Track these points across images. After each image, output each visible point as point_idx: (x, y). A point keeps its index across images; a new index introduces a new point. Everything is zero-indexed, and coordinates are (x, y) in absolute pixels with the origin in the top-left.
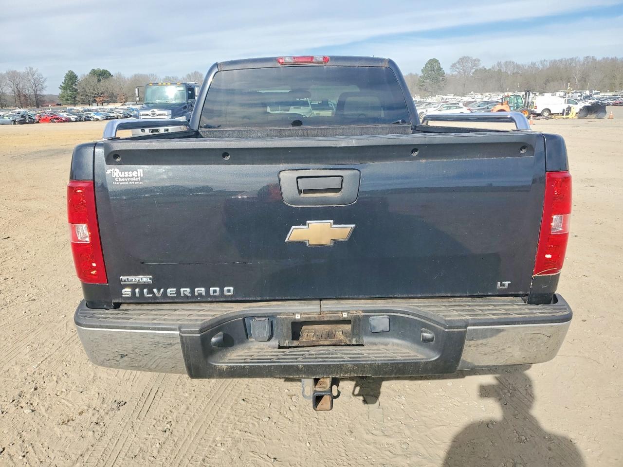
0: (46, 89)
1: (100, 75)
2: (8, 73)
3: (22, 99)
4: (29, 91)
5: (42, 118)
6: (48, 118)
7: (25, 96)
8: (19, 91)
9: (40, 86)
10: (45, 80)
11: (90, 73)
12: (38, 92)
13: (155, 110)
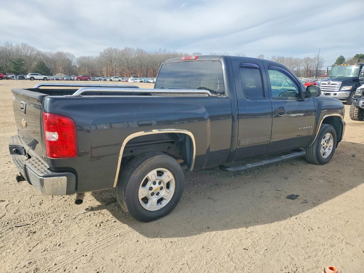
0: (323, 67)
1: (361, 58)
2: (304, 59)
3: (308, 73)
4: (313, 68)
5: (307, 83)
6: (310, 83)
7: (310, 71)
8: (307, 68)
9: (321, 65)
10: (324, 62)
11: (355, 57)
12: (318, 69)
13: (331, 81)
